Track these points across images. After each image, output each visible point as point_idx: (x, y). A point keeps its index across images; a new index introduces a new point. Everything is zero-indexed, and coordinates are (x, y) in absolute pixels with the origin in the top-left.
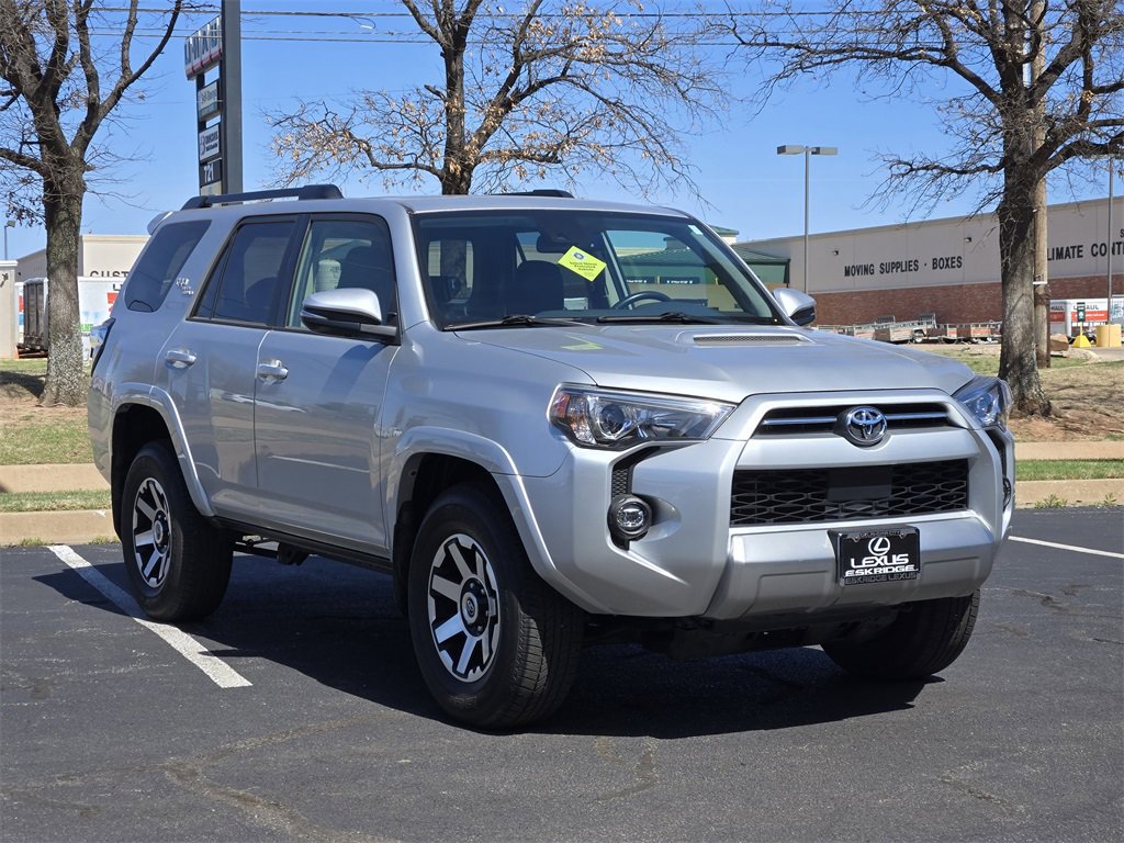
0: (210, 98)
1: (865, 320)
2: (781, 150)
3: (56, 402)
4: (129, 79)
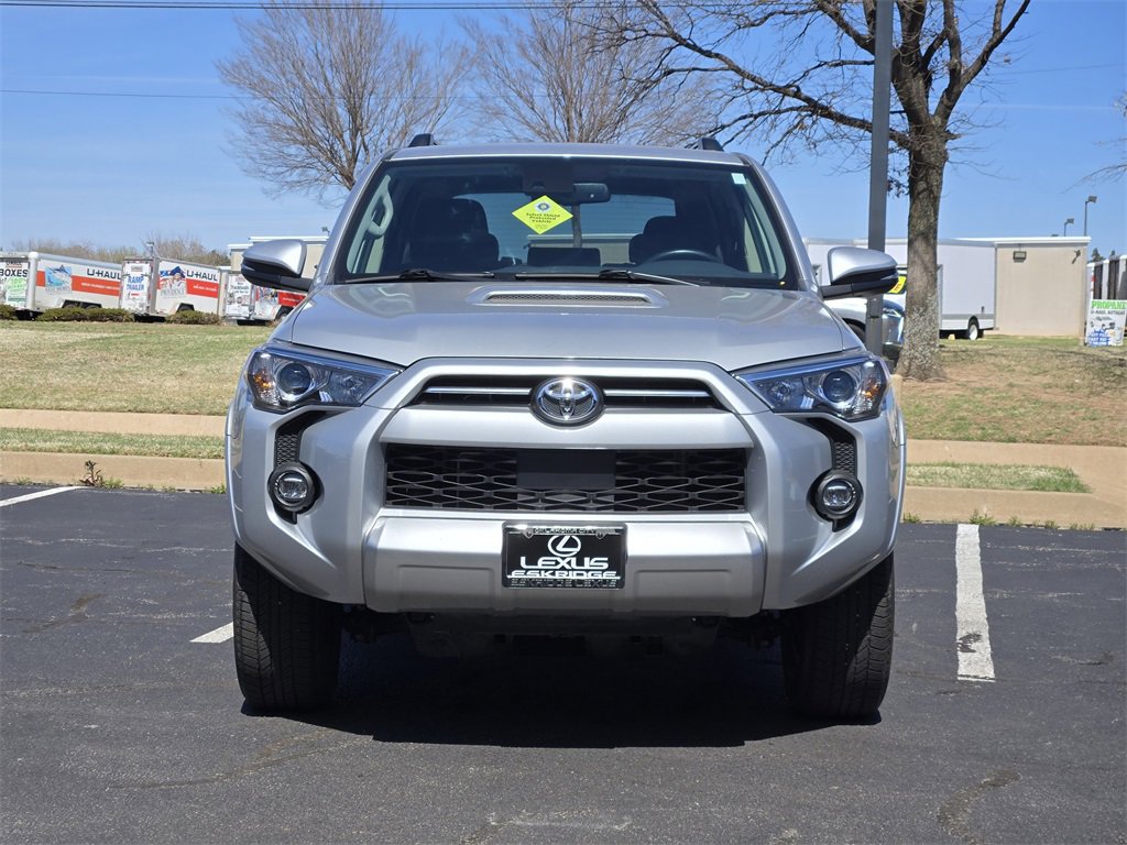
3: (907, 375)
4: (998, 39)
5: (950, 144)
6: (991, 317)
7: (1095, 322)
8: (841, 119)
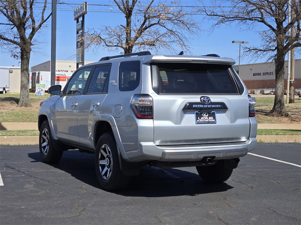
0: (80, 25)
1: (258, 88)
2: (233, 42)
3: (22, 106)
4: (44, 21)
5: (32, 46)
6: (8, 88)
7: (38, 89)
8: (7, 40)
